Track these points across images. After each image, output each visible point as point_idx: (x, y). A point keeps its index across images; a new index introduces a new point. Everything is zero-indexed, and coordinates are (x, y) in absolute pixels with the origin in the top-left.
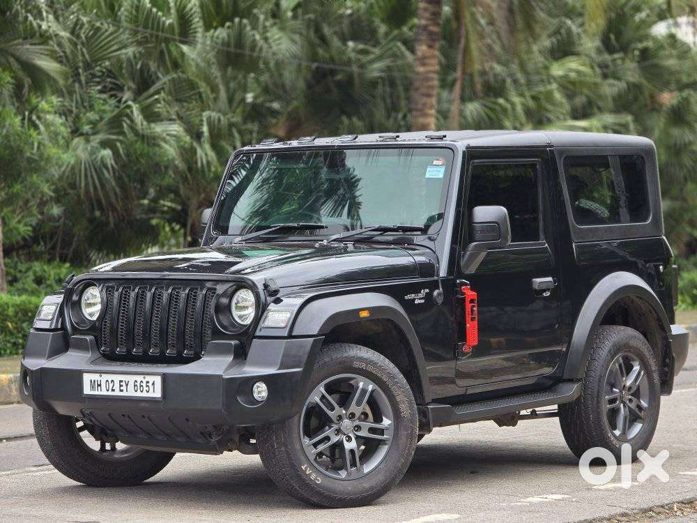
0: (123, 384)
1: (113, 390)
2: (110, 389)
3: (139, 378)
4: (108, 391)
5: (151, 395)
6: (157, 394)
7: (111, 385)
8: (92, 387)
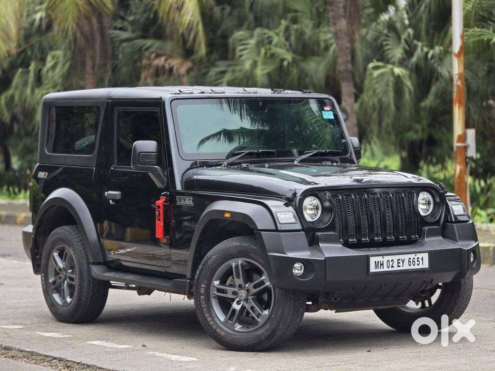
0: (401, 261)
1: (392, 267)
2: (390, 267)
3: (412, 256)
4: (388, 268)
5: (421, 266)
6: (426, 265)
7: (391, 263)
8: (376, 267)
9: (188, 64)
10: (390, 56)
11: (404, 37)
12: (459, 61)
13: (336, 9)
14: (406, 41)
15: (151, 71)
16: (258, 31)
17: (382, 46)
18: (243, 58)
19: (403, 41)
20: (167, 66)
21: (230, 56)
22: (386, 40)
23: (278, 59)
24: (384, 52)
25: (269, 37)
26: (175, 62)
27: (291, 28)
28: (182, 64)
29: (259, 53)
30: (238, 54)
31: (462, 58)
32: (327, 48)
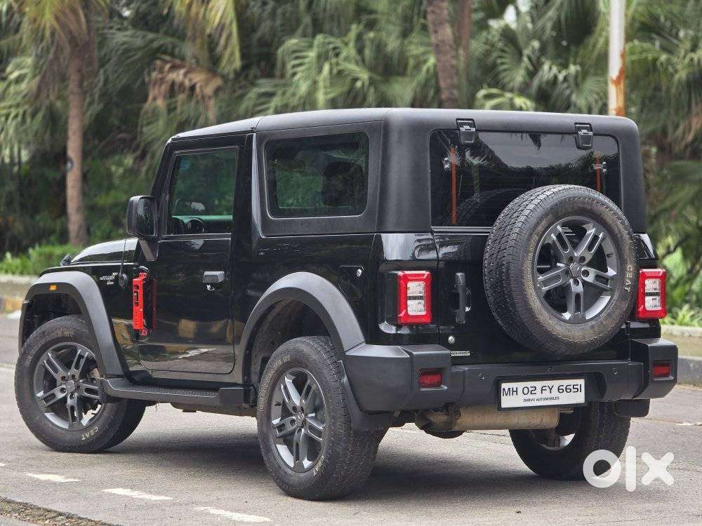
9: (218, 82)
10: (507, 80)
11: (526, 52)
12: (617, 89)
13: (437, 11)
14: (530, 59)
15: (164, 88)
16: (319, 38)
17: (495, 65)
18: (297, 77)
19: (525, 59)
20: (187, 83)
21: (277, 73)
22: (501, 57)
23: (349, 79)
24: (498, 74)
25: (335, 48)
26: (198, 78)
27: (365, 37)
28: (207, 82)
29: (320, 70)
30: (289, 71)
31: (622, 86)
32: (418, 66)
